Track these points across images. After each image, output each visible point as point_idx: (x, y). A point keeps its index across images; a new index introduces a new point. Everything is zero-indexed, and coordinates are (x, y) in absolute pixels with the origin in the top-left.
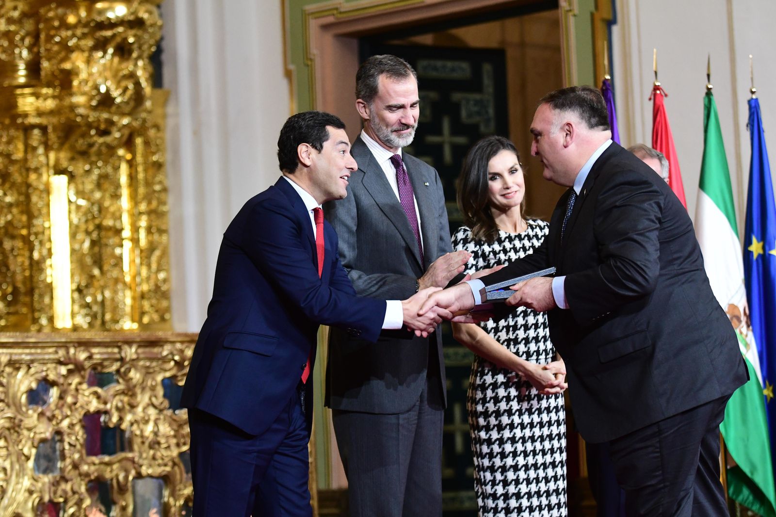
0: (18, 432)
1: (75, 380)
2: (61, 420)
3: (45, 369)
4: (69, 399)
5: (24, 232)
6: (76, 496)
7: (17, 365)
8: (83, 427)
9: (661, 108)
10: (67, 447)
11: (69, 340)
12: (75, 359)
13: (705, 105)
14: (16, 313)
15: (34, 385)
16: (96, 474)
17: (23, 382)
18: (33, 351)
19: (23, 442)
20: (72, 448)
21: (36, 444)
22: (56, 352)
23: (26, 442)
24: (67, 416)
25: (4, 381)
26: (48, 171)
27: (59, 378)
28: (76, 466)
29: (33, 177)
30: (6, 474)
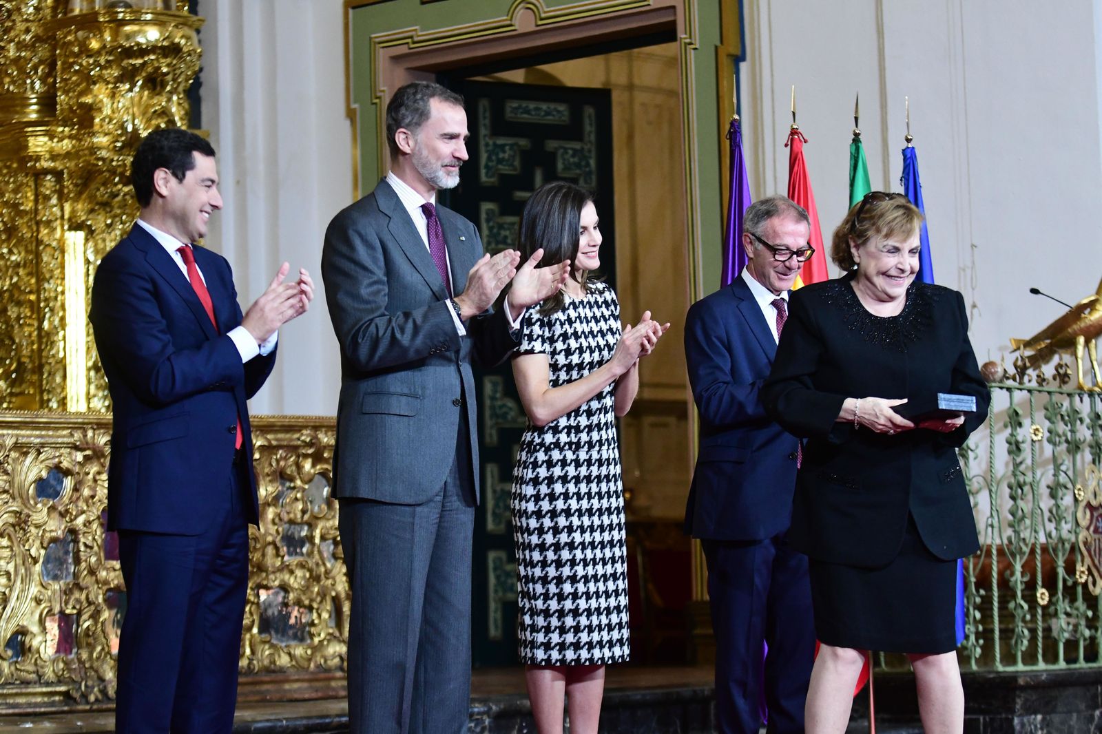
0: (24, 530)
1: (93, 469)
2: (76, 517)
3: (57, 454)
4: (86, 492)
5: (33, 297)
6: (93, 608)
7: (25, 450)
8: (102, 525)
9: (800, 156)
10: (82, 548)
11: (86, 421)
12: (94, 444)
13: (851, 153)
14: (22, 393)
15: (44, 474)
16: (116, 582)
17: (31, 470)
18: (43, 433)
19: (30, 541)
20: (88, 550)
21: (45, 545)
22: (72, 435)
23: (34, 541)
24: (83, 512)
25: (9, 468)
26: (62, 226)
27: (74, 466)
28: (92, 572)
29: (44, 231)
30: (9, 579)
